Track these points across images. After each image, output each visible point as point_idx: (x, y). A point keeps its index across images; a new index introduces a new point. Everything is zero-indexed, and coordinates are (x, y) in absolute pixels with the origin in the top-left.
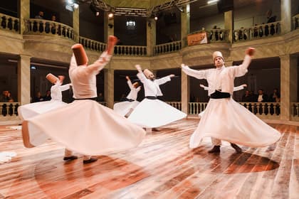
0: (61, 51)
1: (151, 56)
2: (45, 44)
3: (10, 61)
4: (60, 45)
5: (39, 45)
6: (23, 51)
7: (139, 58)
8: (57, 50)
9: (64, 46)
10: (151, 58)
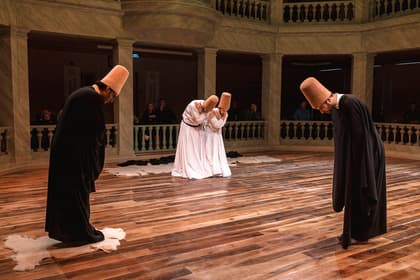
0: (185, 27)
1: (363, 22)
2: (158, 16)
3: (100, 47)
4: (183, 15)
5: (148, 18)
6: (122, 30)
7: (337, 28)
8: (177, 25)
9: (190, 16)
10: (366, 27)
